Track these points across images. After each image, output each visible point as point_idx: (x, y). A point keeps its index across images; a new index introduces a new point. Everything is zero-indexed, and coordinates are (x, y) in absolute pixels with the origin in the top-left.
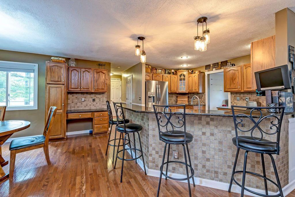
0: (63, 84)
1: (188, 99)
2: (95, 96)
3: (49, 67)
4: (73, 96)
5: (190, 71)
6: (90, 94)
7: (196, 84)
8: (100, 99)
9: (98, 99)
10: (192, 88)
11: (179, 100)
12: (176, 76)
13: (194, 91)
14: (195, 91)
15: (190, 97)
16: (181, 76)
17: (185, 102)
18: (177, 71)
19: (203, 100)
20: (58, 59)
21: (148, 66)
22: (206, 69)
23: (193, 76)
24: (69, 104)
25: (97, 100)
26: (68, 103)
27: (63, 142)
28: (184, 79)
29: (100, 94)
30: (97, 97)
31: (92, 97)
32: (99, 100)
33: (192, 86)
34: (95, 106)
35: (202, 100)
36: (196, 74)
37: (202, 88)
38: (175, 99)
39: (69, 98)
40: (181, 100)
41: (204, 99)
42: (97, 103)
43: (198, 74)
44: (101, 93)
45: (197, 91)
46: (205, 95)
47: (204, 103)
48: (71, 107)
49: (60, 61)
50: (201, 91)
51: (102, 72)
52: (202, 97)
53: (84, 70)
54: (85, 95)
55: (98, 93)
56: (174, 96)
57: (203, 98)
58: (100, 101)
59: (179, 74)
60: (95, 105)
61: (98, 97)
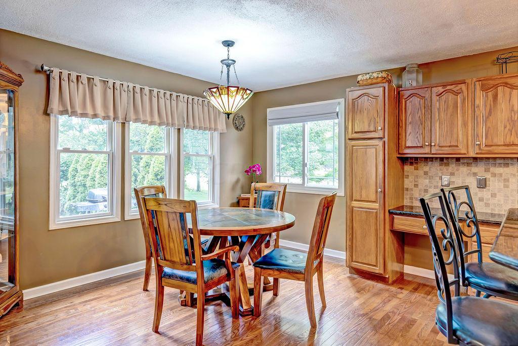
0: (379, 138)
2: (487, 170)
3: (351, 101)
4: (416, 169)
6: (468, 164)
8: (506, 180)
9: (499, 181)
20: (370, 78)
24: (407, 189)
25: (494, 184)
26: (405, 187)
27: (380, 285)
29: (507, 165)
30: (494, 175)
31: (475, 174)
32: (502, 185)
34: (487, 205)
39: (405, 174)
42: (494, 195)
44: (510, 162)
48: (411, 198)
49: (374, 81)
51: (506, 84)
53: (441, 89)
54: (453, 167)
55: (498, 161)
58: (506, 186)
60: (488, 200)
61: (501, 175)
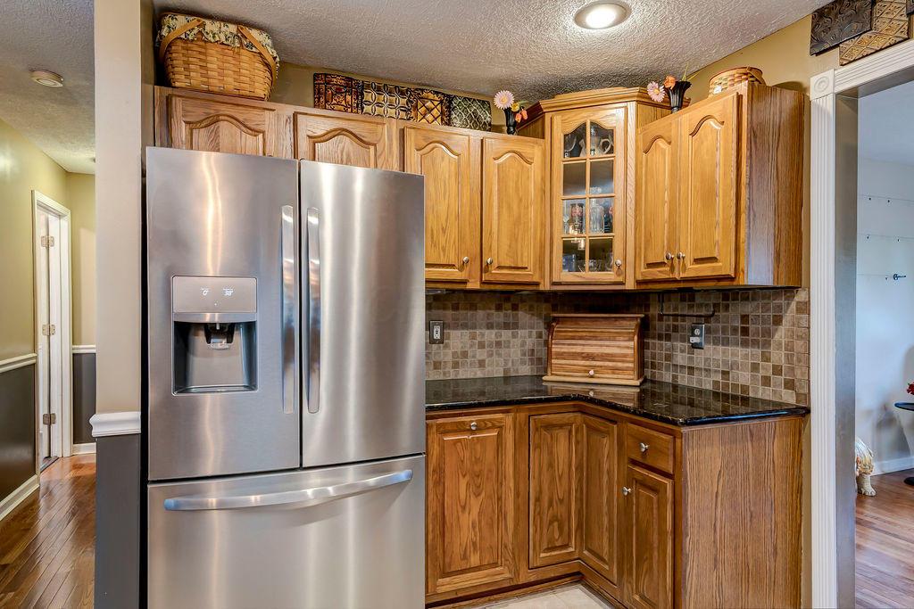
1: (642, 347)
5: (656, 93)
7: (709, 195)
10: (673, 241)
11: (565, 349)
12: (532, 148)
13: (693, 270)
14: (706, 270)
15: (660, 326)
16: (575, 141)
17: (614, 370)
18: (544, 104)
19: (778, 356)
21: (232, 28)
22: (819, 47)
23: (686, 131)
28: (603, 174)
33: (673, 229)
35: (766, 358)
36: (719, 97)
37: (777, 237)
38: (531, 342)
40: (578, 349)
41: (789, 347)
43: (732, 98)
45: (724, 267)
46: (805, 308)
47: (790, 385)
50: (759, 271)
52: (768, 334)
56: (523, 316)
57: (781, 334)
59: (559, 125)
